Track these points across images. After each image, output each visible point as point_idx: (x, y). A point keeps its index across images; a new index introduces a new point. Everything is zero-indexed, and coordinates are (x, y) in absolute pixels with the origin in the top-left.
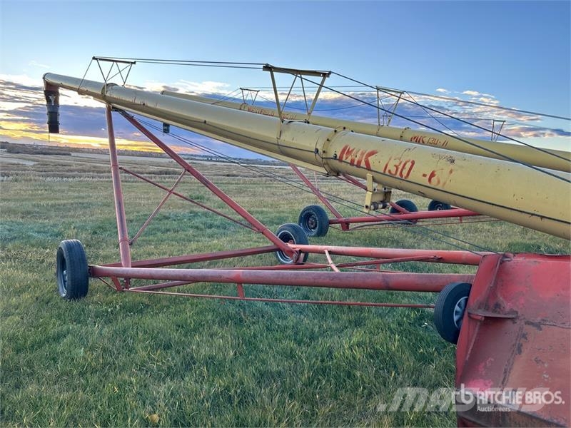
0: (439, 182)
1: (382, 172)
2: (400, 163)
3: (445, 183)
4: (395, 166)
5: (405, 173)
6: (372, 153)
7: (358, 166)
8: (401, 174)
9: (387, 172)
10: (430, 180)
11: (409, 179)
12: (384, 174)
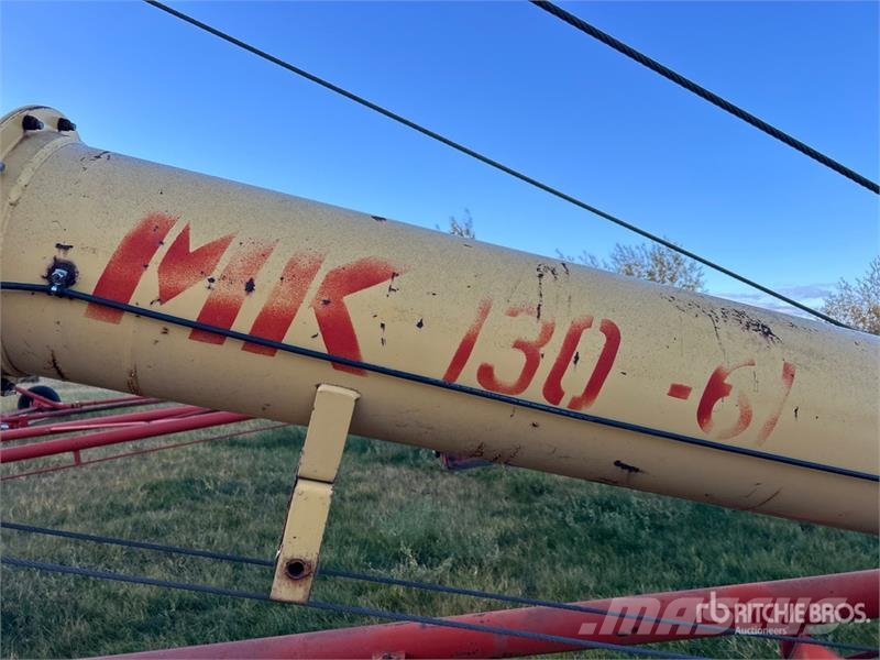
0: (746, 418)
1: (439, 374)
2: (548, 333)
3: (773, 423)
4: (519, 345)
5: (575, 381)
6: (362, 277)
7: (266, 337)
8: (553, 388)
9: (468, 377)
10: (704, 412)
11: (597, 408)
12: (447, 385)
